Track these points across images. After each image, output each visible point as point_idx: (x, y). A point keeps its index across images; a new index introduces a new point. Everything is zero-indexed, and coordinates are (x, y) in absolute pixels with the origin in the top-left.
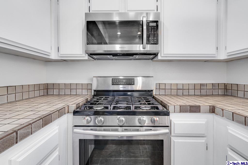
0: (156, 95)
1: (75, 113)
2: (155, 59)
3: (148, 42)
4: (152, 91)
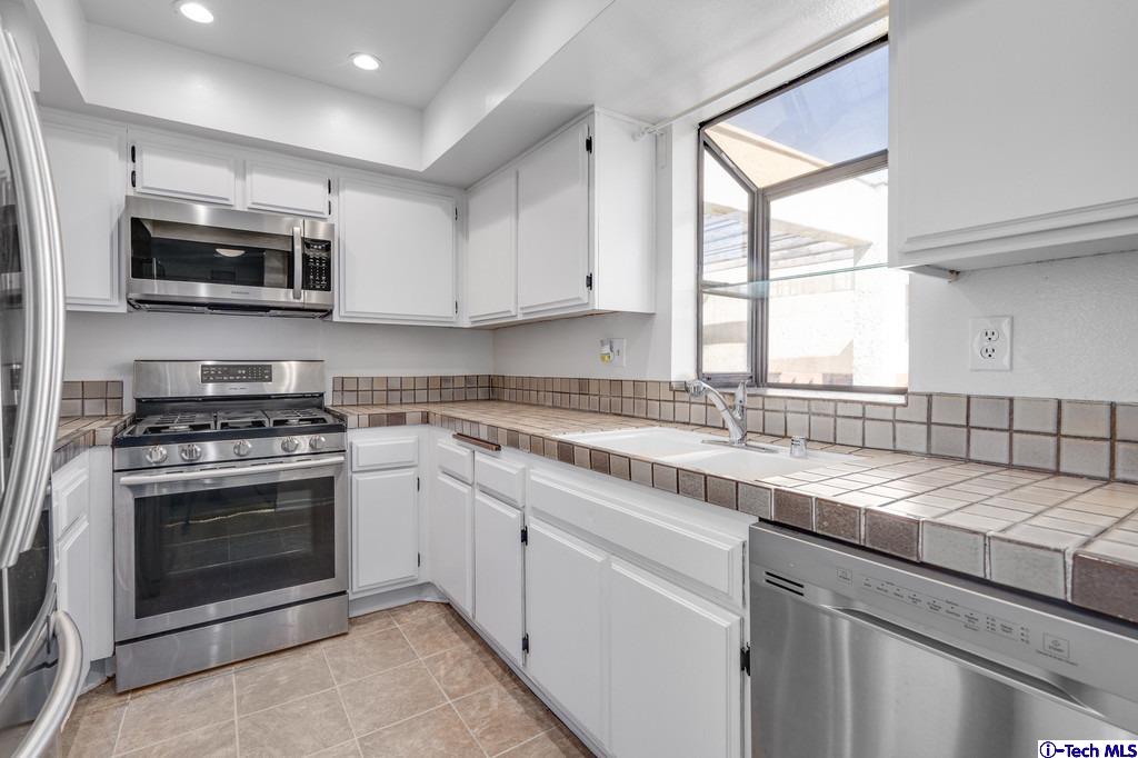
0: (333, 406)
1: (118, 443)
2: (327, 319)
3: (306, 285)
4: (322, 395)
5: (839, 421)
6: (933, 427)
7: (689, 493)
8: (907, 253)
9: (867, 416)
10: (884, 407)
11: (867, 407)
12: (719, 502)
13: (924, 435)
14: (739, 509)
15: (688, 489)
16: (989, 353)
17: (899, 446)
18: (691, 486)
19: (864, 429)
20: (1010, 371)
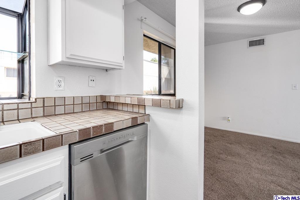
6: (45, 108)
7: (30, 153)
8: (68, 58)
9: (19, 108)
10: (28, 104)
11: (19, 104)
12: (52, 147)
13: (42, 110)
14: (63, 145)
15: (30, 151)
16: (60, 86)
17: (33, 116)
18: (32, 149)
19: (18, 113)
20: (64, 90)
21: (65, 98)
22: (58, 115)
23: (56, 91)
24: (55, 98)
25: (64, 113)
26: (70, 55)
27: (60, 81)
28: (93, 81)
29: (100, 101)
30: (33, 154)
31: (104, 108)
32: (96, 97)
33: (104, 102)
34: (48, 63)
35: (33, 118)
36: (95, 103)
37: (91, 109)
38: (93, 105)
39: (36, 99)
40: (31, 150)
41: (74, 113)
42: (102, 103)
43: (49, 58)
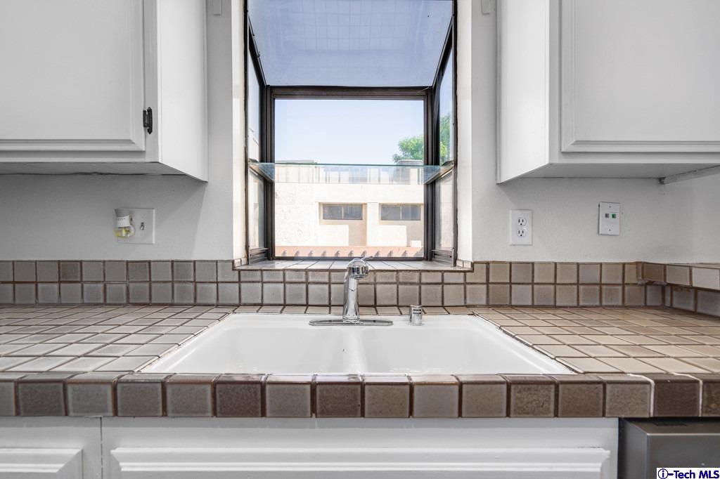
5: (423, 287)
6: (491, 286)
7: (528, 413)
8: (565, 153)
9: (445, 281)
10: (457, 273)
11: (445, 274)
12: (578, 413)
13: (485, 292)
14: (607, 415)
15: (527, 407)
16: (521, 234)
17: (469, 302)
18: (531, 403)
19: (443, 292)
20: (532, 245)
21: (533, 264)
22: (517, 306)
23: (514, 245)
24: (511, 263)
25: (530, 303)
26: (573, 144)
27: (521, 222)
28: (614, 216)
29: (636, 282)
30: (532, 415)
31: (648, 303)
32: (621, 266)
33: (650, 283)
34: (496, 179)
35: (468, 307)
36: (618, 285)
37: (604, 303)
38: (611, 290)
39: (473, 265)
40: (530, 405)
41: (555, 307)
42: (643, 288)
43: (500, 167)
